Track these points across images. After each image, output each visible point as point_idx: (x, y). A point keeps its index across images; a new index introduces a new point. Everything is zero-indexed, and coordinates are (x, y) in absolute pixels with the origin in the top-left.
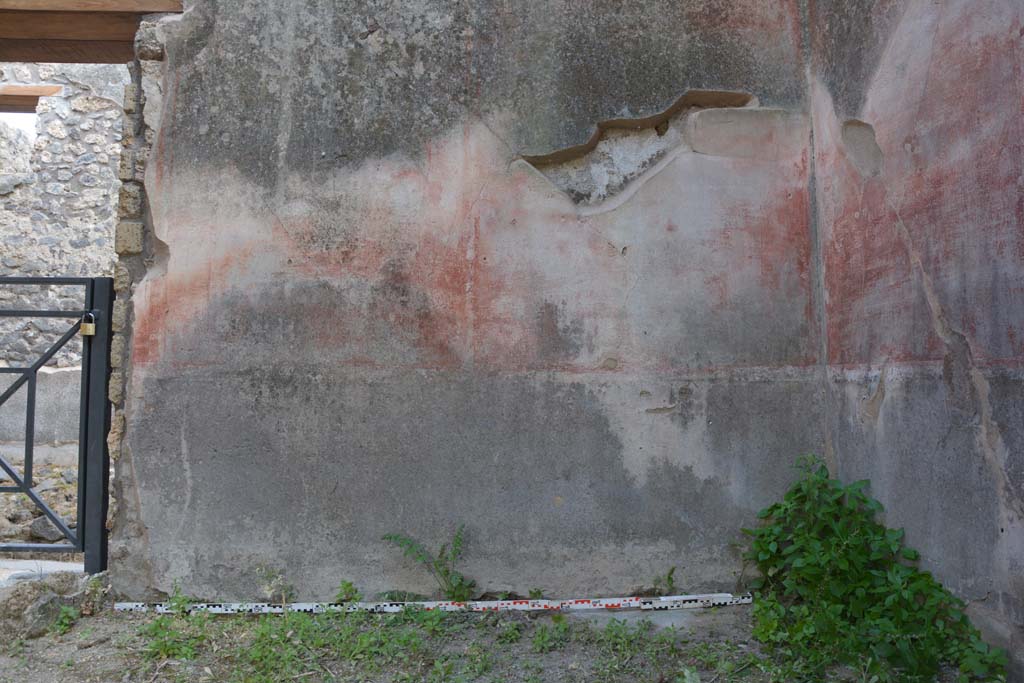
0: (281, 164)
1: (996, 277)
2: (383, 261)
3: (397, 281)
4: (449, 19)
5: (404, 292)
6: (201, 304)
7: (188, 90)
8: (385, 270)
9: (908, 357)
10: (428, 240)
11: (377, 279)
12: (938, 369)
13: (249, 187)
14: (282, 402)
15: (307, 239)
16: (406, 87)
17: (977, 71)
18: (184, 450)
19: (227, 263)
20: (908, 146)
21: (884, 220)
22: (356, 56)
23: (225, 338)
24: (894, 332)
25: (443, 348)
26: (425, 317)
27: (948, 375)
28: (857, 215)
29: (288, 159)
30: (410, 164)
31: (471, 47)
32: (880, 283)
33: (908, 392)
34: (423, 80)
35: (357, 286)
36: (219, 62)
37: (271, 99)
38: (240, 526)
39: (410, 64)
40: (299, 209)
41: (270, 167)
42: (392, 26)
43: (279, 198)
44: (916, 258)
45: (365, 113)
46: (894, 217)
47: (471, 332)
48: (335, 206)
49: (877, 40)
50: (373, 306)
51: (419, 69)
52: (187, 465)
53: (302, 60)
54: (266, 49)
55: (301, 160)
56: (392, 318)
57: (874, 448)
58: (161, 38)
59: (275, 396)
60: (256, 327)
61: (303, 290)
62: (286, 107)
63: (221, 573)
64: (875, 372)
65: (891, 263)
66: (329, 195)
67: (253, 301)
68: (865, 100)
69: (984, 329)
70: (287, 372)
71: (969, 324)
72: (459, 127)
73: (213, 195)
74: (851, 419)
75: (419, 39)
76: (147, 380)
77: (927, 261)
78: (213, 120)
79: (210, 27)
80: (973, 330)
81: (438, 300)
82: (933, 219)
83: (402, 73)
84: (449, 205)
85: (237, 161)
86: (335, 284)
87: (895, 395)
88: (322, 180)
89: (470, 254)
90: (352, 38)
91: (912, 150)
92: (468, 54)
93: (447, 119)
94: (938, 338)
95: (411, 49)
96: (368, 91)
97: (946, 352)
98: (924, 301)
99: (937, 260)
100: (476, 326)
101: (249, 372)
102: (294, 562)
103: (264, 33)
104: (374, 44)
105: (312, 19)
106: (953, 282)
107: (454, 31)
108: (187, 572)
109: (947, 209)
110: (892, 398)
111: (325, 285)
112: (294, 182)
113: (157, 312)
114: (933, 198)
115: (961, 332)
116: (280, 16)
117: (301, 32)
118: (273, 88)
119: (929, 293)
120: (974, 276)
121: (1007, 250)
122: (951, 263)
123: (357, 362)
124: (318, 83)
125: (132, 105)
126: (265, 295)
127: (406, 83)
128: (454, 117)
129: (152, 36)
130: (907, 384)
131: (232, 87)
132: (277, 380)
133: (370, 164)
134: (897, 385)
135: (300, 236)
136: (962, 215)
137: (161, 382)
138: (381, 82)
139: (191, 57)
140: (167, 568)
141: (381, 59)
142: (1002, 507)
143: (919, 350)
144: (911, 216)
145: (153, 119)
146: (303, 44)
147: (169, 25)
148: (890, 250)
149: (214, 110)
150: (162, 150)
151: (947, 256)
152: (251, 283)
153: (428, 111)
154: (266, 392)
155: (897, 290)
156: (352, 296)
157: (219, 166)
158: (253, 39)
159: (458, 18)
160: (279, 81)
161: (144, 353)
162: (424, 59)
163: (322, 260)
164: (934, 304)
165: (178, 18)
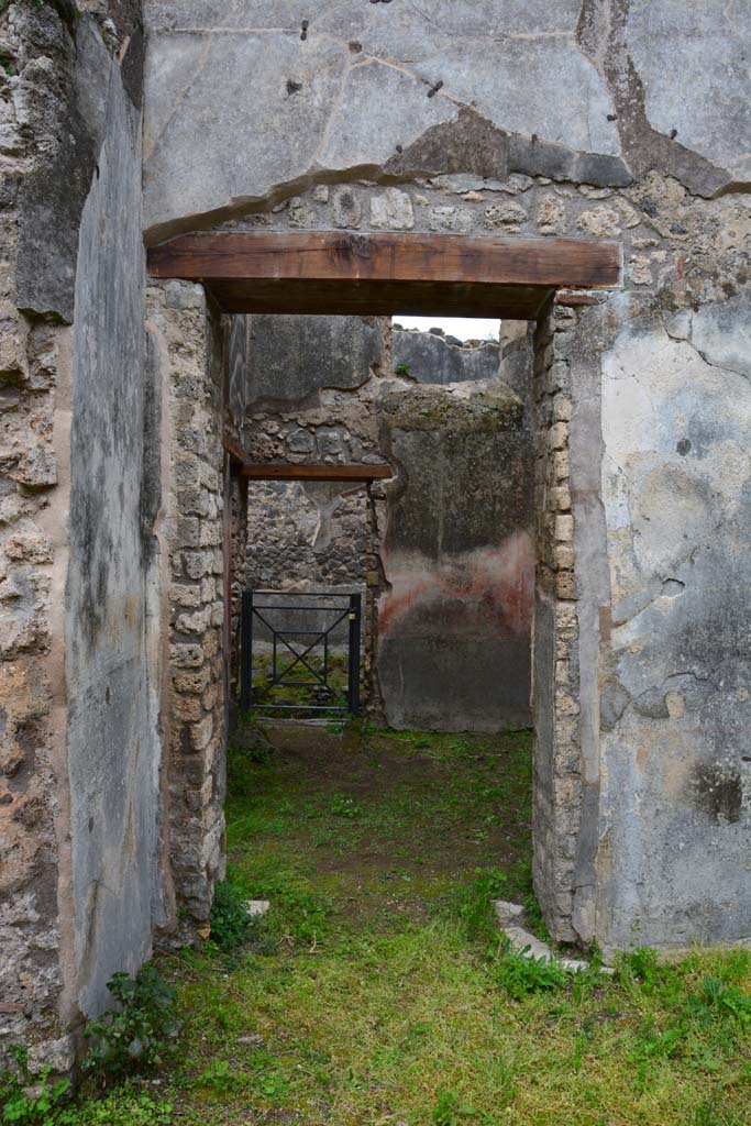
0: (439, 548)
2: (483, 592)
3: (489, 599)
4: (511, 483)
5: (492, 604)
6: (406, 609)
7: (397, 516)
8: (484, 596)
10: (503, 583)
11: (481, 599)
13: (426, 559)
14: (441, 650)
15: (451, 582)
16: (493, 516)
18: (401, 668)
19: (417, 591)
22: (471, 500)
23: (417, 623)
25: (508, 628)
26: (501, 615)
29: (442, 546)
30: (494, 550)
31: (520, 496)
34: (501, 511)
35: (472, 601)
36: (410, 502)
37: (434, 520)
38: (423, 700)
39: (494, 505)
40: (447, 569)
41: (435, 549)
42: (487, 487)
43: (439, 564)
45: (475, 526)
47: (520, 622)
48: (462, 567)
50: (479, 610)
51: (498, 507)
52: (401, 675)
53: (447, 501)
54: (431, 497)
55: (448, 548)
56: (487, 615)
58: (384, 491)
59: (438, 647)
60: (430, 619)
61: (451, 603)
62: (441, 523)
63: (415, 719)
66: (460, 563)
67: (429, 608)
70: (443, 637)
72: (515, 534)
73: (410, 562)
75: (498, 492)
76: (384, 641)
78: (409, 528)
79: (406, 487)
81: (506, 607)
83: (490, 508)
84: (511, 567)
85: (421, 548)
86: (463, 601)
88: (457, 556)
89: (520, 589)
90: (468, 492)
92: (520, 500)
93: (510, 530)
95: (494, 497)
96: (476, 516)
100: (522, 619)
101: (428, 637)
102: (446, 715)
103: (430, 489)
104: (478, 495)
105: (451, 483)
107: (513, 488)
108: (401, 718)
111: (460, 601)
112: (446, 557)
113: (388, 612)
116: (436, 481)
117: (446, 489)
118: (434, 514)
123: (472, 634)
124: (454, 513)
125: (370, 519)
126: (434, 605)
127: (492, 512)
128: (513, 528)
129: (380, 489)
131: (417, 514)
132: (439, 641)
133: (478, 550)
135: (448, 580)
137: (390, 641)
138: (482, 513)
139: (398, 500)
140: (393, 717)
141: (482, 502)
145: (383, 527)
146: (447, 495)
147: (387, 484)
149: (410, 524)
150: (387, 542)
152: (426, 600)
153: (502, 526)
154: (435, 647)
156: (471, 606)
157: (412, 549)
158: (425, 492)
159: (515, 483)
160: (438, 511)
161: (383, 628)
162: (500, 502)
163: (457, 591)
165: (391, 480)
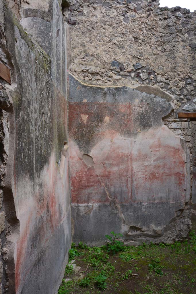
1: (122, 190)
9: (100, 202)
12: (108, 204)
17: (120, 157)
20: (102, 164)
21: (94, 176)
24: (96, 197)
27: (110, 205)
28: (85, 173)
32: (92, 188)
33: (100, 208)
44: (103, 184)
46: (97, 176)
49: (95, 141)
57: (89, 218)
64: (90, 204)
65: (96, 184)
68: (90, 151)
69: (119, 198)
71: (116, 196)
74: (81, 214)
77: (106, 185)
80: (117, 198)
82: (108, 178)
87: (96, 208)
91: (103, 165)
94: (109, 199)
97: (110, 201)
98: (105, 192)
99: (108, 186)
106: (112, 189)
109: (111, 178)
110: (95, 209)
114: (108, 175)
115: (114, 198)
119: (106, 191)
120: (117, 189)
121: (124, 186)
122: (112, 186)
130: (100, 207)
134: (97, 207)
136: (115, 179)
142: (122, 224)
143: (103, 200)
144: (102, 177)
148: (95, 182)
151: (111, 185)
155: (97, 190)
164: (107, 193)
